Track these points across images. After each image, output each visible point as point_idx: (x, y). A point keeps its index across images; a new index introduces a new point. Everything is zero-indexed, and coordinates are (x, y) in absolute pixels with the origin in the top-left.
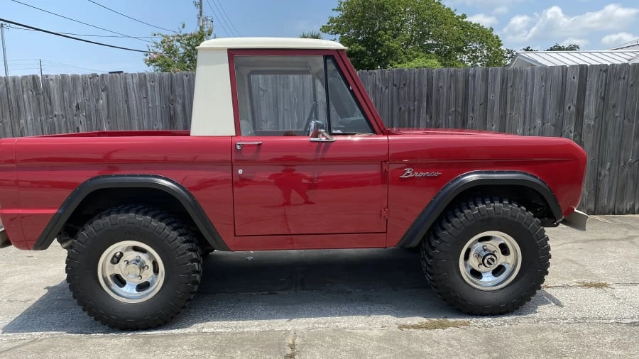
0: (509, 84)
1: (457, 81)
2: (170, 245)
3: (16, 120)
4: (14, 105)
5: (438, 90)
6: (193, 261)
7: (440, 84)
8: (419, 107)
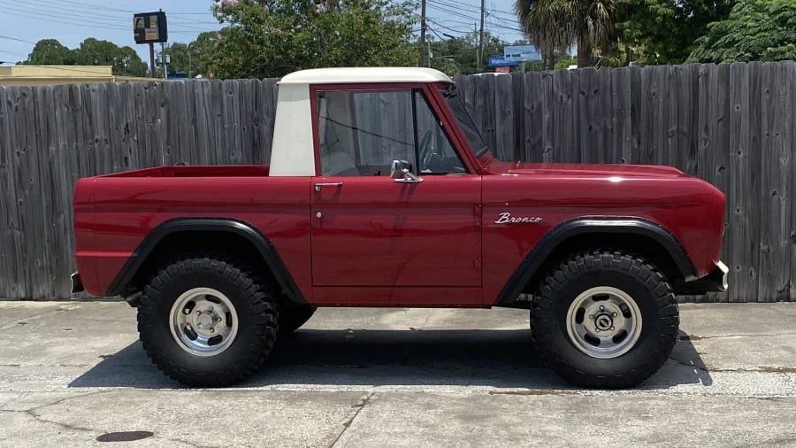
0: (765, 89)
1: (678, 85)
2: (244, 293)
3: (44, 146)
4: (42, 126)
5: (650, 99)
6: (268, 311)
7: (652, 91)
8: (620, 126)
